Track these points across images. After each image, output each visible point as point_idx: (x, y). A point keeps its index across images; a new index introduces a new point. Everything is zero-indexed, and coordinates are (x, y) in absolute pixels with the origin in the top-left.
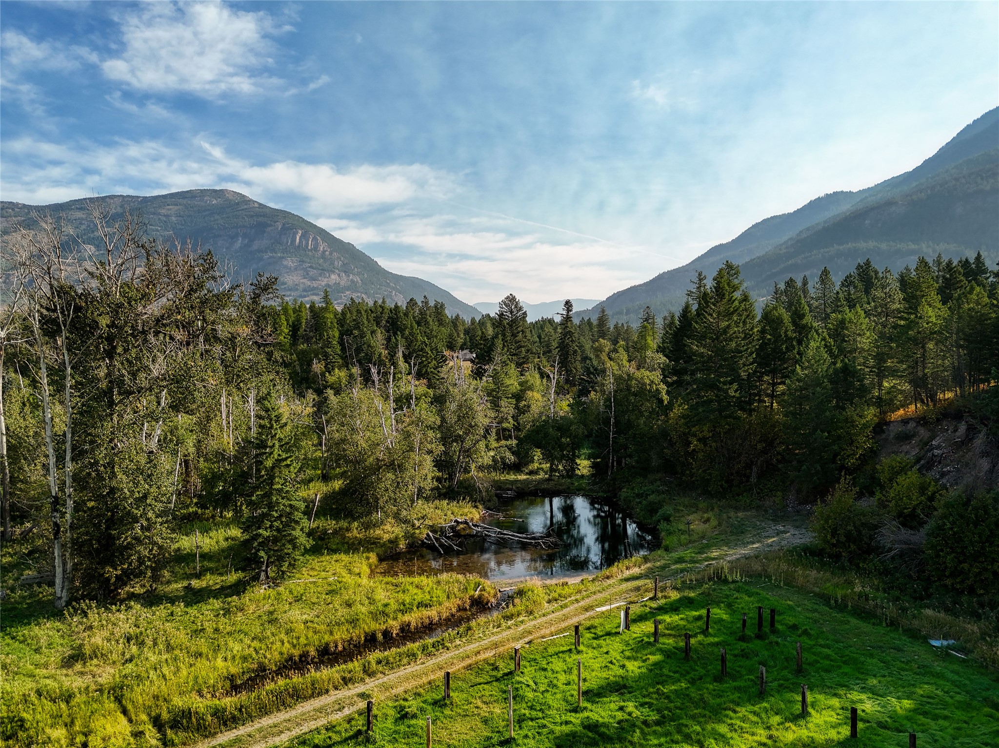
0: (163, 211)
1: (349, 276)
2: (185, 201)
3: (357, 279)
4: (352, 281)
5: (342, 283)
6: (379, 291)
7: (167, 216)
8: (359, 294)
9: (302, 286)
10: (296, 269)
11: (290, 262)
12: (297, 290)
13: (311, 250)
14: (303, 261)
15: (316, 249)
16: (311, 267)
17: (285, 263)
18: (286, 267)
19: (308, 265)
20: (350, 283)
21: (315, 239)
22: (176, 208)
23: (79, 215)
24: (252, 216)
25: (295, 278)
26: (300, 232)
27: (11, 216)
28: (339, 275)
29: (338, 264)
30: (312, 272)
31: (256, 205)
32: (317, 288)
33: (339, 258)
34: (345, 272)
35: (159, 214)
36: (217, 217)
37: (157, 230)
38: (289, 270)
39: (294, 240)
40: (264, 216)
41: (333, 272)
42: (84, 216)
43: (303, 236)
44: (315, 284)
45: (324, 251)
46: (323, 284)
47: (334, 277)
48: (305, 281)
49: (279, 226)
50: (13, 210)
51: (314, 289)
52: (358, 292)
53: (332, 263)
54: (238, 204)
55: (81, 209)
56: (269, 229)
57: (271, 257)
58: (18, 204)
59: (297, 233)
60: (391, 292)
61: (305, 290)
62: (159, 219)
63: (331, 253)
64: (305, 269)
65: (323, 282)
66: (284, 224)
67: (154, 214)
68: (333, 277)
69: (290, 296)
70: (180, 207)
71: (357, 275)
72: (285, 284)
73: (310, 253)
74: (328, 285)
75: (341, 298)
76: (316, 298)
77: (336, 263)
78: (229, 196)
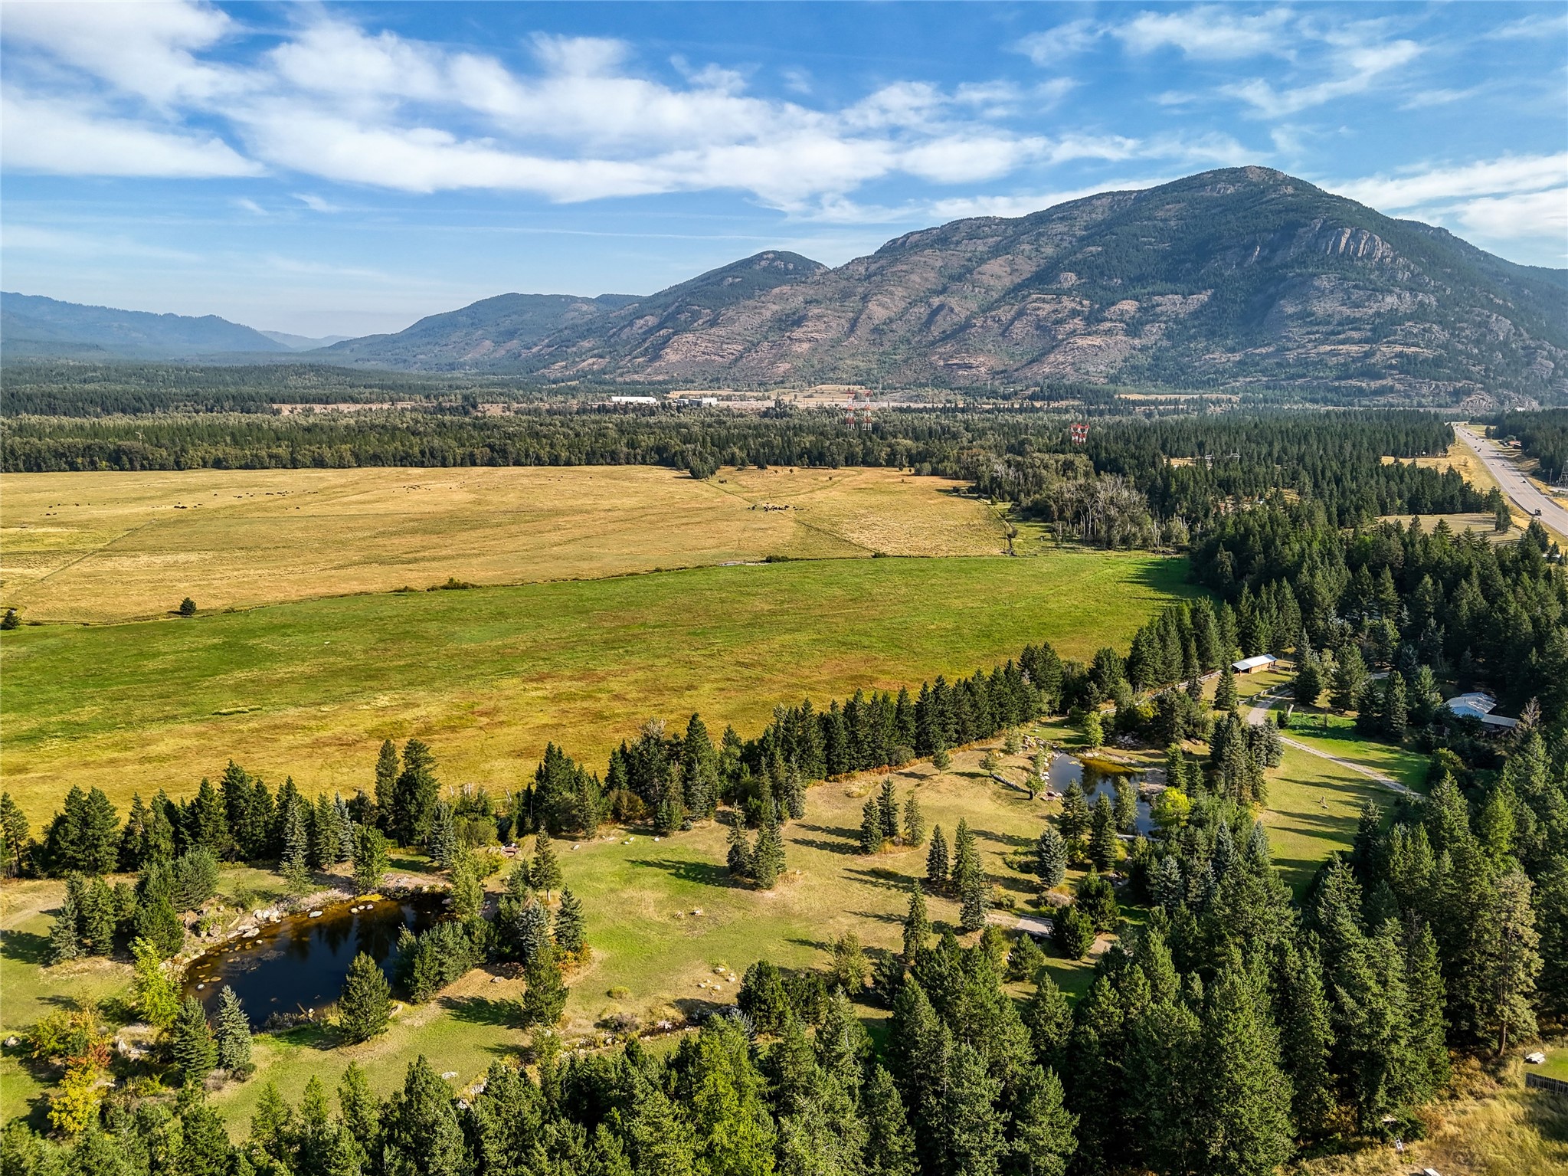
0: (1160, 214)
1: (1416, 296)
2: (1188, 195)
3: (1431, 299)
4: (1421, 304)
5: (1402, 309)
6: (1467, 317)
7: (1165, 220)
8: (1427, 325)
9: (1337, 317)
10: (1332, 292)
11: (1324, 282)
12: (1329, 323)
13: (1361, 259)
14: (1346, 278)
15: (1369, 256)
16: (1356, 287)
17: (1317, 283)
18: (1317, 289)
19: (1351, 283)
20: (1415, 307)
21: (1371, 239)
22: (1178, 206)
23: (1061, 228)
24: (1280, 212)
25: (1328, 306)
26: (1348, 231)
27: (986, 237)
28: (1399, 296)
29: (1403, 276)
30: (1356, 295)
31: (1290, 190)
32: (1359, 320)
33: (1407, 266)
34: (1411, 290)
35: (1155, 219)
36: (1231, 217)
37: (1150, 244)
38: (1322, 293)
39: (1337, 245)
40: (1296, 210)
41: (1391, 292)
42: (1066, 229)
43: (1352, 236)
44: (1358, 313)
45: (1383, 258)
46: (1371, 312)
47: (1391, 300)
48: (1344, 309)
49: (1318, 223)
51: (1355, 320)
52: (1427, 321)
53: (1392, 276)
54: (1264, 190)
55: (1062, 219)
56: (1301, 231)
57: (1299, 275)
58: (995, 218)
59: (1344, 233)
60: (1489, 316)
61: (1340, 324)
62: (1154, 226)
63: (1394, 260)
64: (1346, 291)
65: (1373, 309)
66: (1325, 221)
67: (1149, 219)
68: (1389, 299)
69: (1317, 332)
70: (1182, 205)
71: (1433, 292)
72: (1313, 314)
73: (1360, 264)
74: (1378, 314)
75: (1395, 333)
76: (1355, 335)
77: (1400, 276)
78: (1253, 177)
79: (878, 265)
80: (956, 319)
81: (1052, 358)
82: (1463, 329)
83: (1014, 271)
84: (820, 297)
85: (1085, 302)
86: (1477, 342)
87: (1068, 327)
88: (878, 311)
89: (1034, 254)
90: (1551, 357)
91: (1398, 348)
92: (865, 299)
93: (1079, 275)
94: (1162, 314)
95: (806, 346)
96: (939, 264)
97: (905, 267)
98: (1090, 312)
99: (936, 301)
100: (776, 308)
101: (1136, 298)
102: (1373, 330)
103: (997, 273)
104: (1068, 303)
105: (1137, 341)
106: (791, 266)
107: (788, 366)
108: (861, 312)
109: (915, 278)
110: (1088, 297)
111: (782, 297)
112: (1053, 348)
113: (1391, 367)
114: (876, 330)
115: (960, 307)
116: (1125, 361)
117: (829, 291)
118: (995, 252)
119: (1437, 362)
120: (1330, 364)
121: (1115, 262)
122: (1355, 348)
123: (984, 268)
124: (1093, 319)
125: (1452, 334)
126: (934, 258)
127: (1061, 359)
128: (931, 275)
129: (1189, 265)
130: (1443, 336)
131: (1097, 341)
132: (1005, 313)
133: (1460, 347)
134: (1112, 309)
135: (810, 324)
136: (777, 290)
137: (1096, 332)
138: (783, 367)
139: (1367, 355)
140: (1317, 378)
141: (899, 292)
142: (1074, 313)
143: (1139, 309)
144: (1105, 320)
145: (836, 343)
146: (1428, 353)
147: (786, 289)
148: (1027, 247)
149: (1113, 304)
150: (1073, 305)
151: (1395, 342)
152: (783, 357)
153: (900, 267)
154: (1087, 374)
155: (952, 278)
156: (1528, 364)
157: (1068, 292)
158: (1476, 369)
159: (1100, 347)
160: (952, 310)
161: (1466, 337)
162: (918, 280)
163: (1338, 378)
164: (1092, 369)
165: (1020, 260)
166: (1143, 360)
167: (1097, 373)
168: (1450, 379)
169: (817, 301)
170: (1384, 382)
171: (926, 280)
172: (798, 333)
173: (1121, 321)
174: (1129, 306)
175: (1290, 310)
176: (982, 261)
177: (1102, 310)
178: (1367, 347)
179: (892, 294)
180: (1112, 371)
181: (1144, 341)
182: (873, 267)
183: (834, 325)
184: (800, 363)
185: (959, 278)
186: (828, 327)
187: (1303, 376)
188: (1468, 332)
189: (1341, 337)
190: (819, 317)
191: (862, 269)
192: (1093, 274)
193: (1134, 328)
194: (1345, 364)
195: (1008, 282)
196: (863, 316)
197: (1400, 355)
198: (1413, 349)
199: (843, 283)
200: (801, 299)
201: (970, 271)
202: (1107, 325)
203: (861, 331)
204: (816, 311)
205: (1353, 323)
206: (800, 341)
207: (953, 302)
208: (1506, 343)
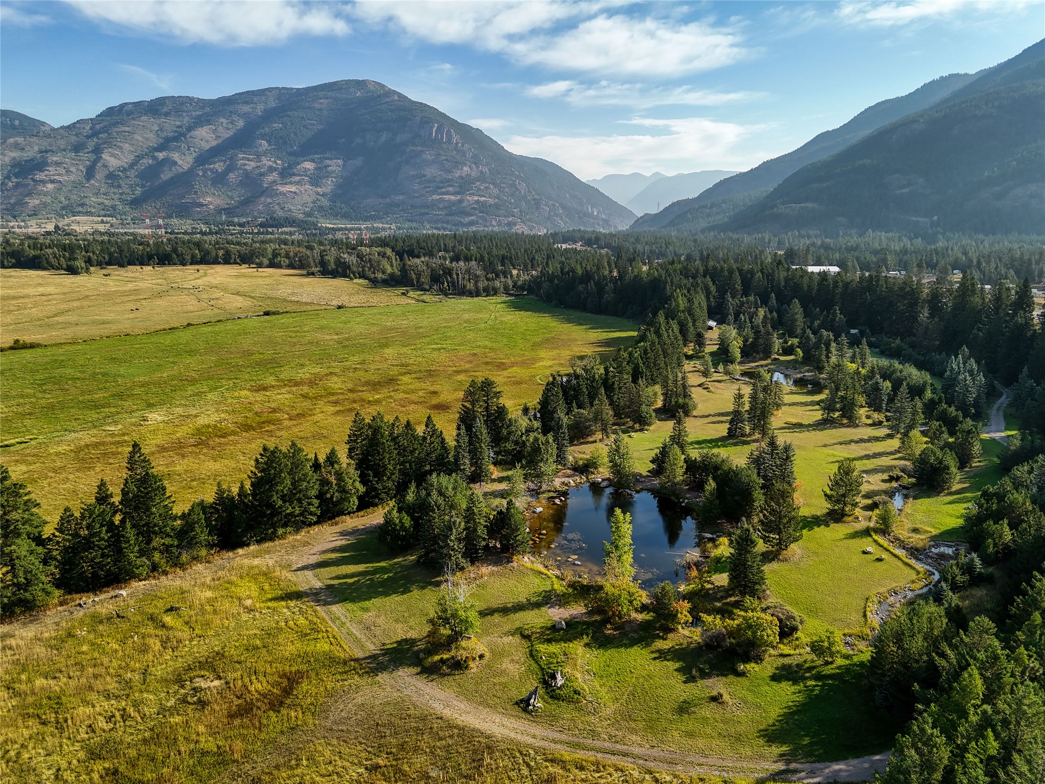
0: (316, 105)
1: (478, 167)
2: (334, 93)
3: (485, 170)
4: (482, 172)
5: (473, 174)
6: (504, 181)
7: (320, 110)
8: (487, 185)
9: (439, 178)
10: (433, 162)
11: (428, 156)
12: (435, 182)
13: (446, 143)
14: (440, 155)
15: (450, 141)
16: (446, 160)
17: (424, 156)
18: (425, 160)
19: (444, 158)
20: (479, 174)
21: (448, 132)
22: (327, 101)
23: (246, 108)
24: (394, 110)
25: (433, 171)
26: (436, 125)
27: (190, 111)
28: (470, 167)
29: (469, 155)
30: (448, 165)
31: (396, 97)
32: (451, 180)
33: (470, 149)
34: (475, 163)
35: (314, 108)
36: (364, 111)
37: (315, 125)
38: (428, 163)
39: (431, 133)
40: (404, 110)
41: (465, 164)
42: (250, 110)
43: (438, 128)
44: (450, 176)
45: (457, 143)
46: (457, 175)
48: (442, 173)
49: (418, 119)
50: (191, 104)
51: (449, 180)
52: (486, 182)
53: (464, 154)
54: (379, 96)
55: (246, 103)
56: (409, 123)
57: (413, 151)
59: (434, 126)
60: (515, 181)
61: (442, 182)
62: (315, 113)
63: (463, 146)
64: (441, 162)
65: (457, 174)
66: (422, 118)
67: (310, 108)
68: (465, 168)
69: (430, 187)
70: (330, 100)
71: (486, 165)
72: (425, 176)
73: (445, 146)
74: (461, 177)
75: (472, 190)
76: (451, 189)
77: (467, 155)
78: (371, 87)
79: (102, 125)
80: (181, 170)
81: (263, 199)
82: (504, 188)
83: (218, 137)
84: (54, 148)
85: (278, 162)
86: (512, 195)
87: (270, 178)
88: (112, 160)
89: (230, 126)
90: (546, 205)
91: (476, 198)
92: (97, 151)
93: (269, 142)
94: (333, 172)
95: (50, 186)
96: (156, 128)
97: (127, 129)
98: (282, 169)
99: (161, 155)
100: (13, 154)
101: (313, 161)
102: (460, 187)
103: (205, 137)
104: (267, 162)
105: (319, 190)
106: (17, 123)
107: (37, 202)
108: (95, 162)
109: (137, 137)
110: (280, 159)
111: (16, 146)
112: (263, 192)
113: (475, 209)
114: (111, 176)
115: (184, 161)
116: (314, 202)
117: (62, 143)
118: (199, 122)
119: (497, 207)
120: (440, 206)
121: (292, 135)
122: (452, 197)
123: (193, 133)
124: (286, 174)
125: (499, 190)
126: (153, 123)
127: (269, 200)
128: (151, 136)
129: (343, 140)
130: (496, 191)
131: (293, 189)
132: (219, 167)
133: (505, 198)
134: (299, 167)
135: (50, 169)
136: (11, 140)
137: (291, 183)
138: (33, 202)
139: (460, 201)
140: (436, 215)
141: (127, 146)
142: (271, 169)
143: (316, 169)
144: (295, 175)
145: (77, 185)
146: (491, 201)
147: (20, 140)
148: (223, 120)
149: (298, 164)
150: (270, 163)
151: (473, 194)
152: (30, 194)
153: (123, 129)
154: (290, 210)
155: (168, 140)
156: (537, 209)
157: (265, 154)
158: (515, 210)
159: (295, 193)
160: (175, 163)
161: (507, 192)
162: (140, 138)
163: (447, 215)
164: (292, 208)
165: (220, 129)
166: (325, 202)
167: (297, 209)
168: (505, 216)
169: (53, 152)
170: (473, 218)
171: (147, 139)
172: (40, 176)
173: (306, 176)
174: (309, 165)
175: (412, 173)
176: (190, 129)
177: (290, 167)
178: (459, 197)
179: (121, 148)
180: (307, 210)
181: (324, 189)
182: (98, 127)
183: (73, 169)
184: (48, 199)
185: (175, 139)
186: (68, 172)
187: (428, 214)
188: (507, 190)
189: (443, 190)
190: (57, 164)
191: (88, 127)
192: (280, 143)
193: (315, 181)
194: (449, 207)
195: (214, 143)
196: (99, 164)
197: (477, 202)
198: (483, 198)
199: (73, 139)
200: (36, 148)
201: (184, 135)
202: (297, 178)
203: (100, 175)
204: (55, 159)
205: (449, 182)
206: (43, 182)
207: (175, 156)
208: (525, 197)
